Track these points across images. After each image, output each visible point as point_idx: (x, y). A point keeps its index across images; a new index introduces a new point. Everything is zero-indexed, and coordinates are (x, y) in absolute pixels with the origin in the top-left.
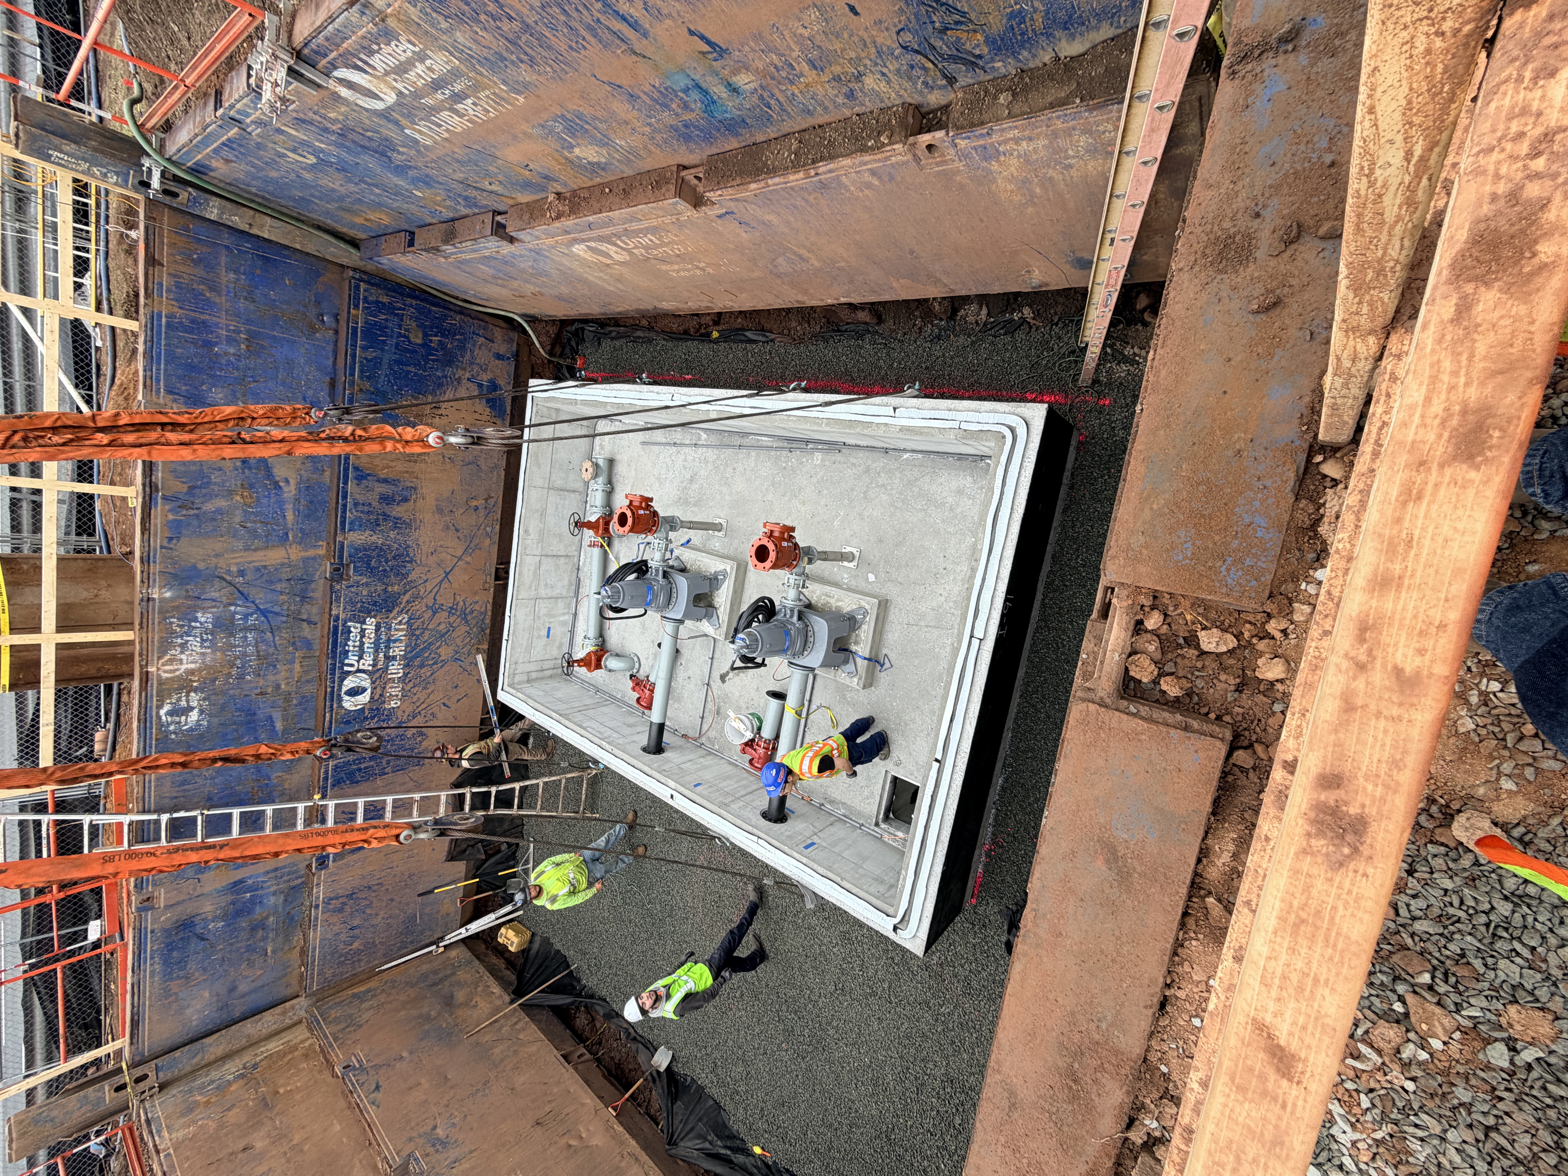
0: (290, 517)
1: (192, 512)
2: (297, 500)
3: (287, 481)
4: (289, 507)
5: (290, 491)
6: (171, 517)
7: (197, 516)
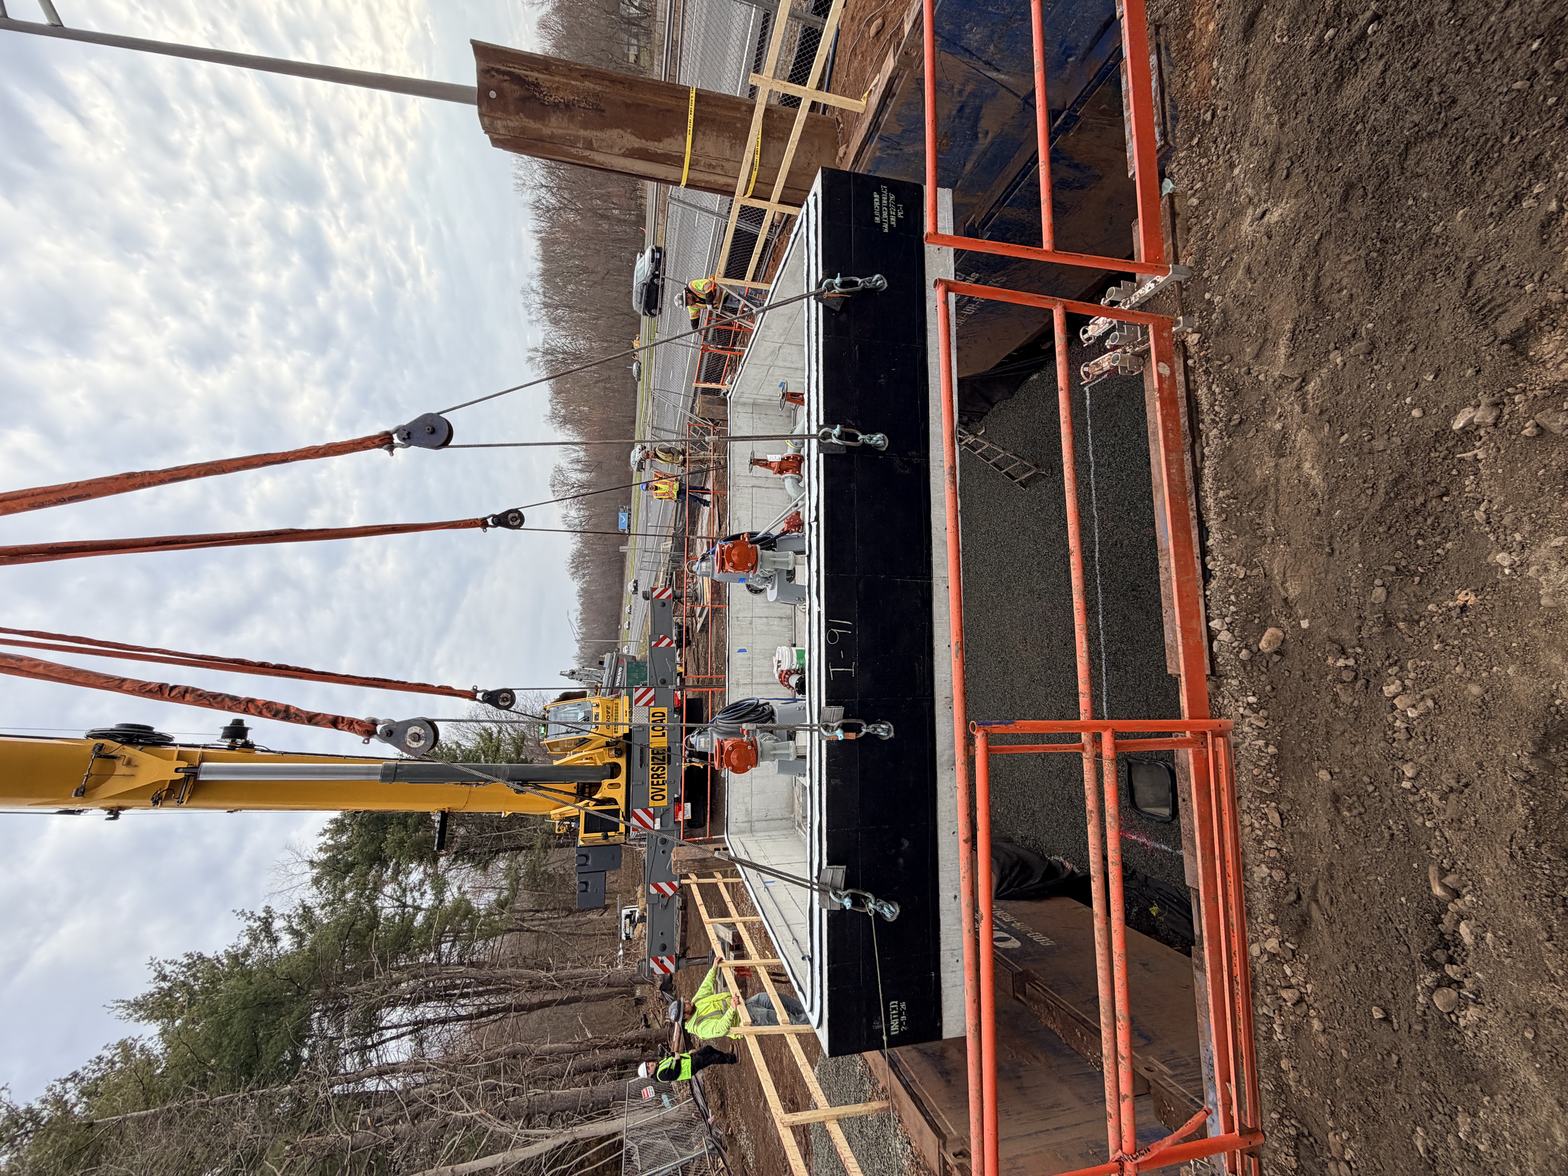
0: (969, 167)
1: (895, 152)
2: (984, 153)
3: (987, 133)
4: (974, 157)
5: (983, 143)
6: (878, 154)
7: (897, 155)
